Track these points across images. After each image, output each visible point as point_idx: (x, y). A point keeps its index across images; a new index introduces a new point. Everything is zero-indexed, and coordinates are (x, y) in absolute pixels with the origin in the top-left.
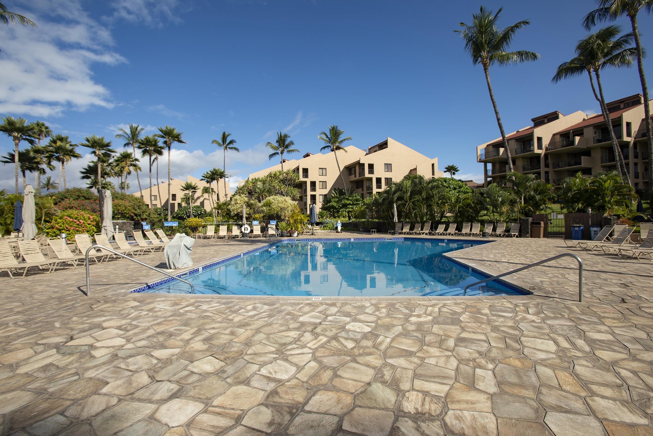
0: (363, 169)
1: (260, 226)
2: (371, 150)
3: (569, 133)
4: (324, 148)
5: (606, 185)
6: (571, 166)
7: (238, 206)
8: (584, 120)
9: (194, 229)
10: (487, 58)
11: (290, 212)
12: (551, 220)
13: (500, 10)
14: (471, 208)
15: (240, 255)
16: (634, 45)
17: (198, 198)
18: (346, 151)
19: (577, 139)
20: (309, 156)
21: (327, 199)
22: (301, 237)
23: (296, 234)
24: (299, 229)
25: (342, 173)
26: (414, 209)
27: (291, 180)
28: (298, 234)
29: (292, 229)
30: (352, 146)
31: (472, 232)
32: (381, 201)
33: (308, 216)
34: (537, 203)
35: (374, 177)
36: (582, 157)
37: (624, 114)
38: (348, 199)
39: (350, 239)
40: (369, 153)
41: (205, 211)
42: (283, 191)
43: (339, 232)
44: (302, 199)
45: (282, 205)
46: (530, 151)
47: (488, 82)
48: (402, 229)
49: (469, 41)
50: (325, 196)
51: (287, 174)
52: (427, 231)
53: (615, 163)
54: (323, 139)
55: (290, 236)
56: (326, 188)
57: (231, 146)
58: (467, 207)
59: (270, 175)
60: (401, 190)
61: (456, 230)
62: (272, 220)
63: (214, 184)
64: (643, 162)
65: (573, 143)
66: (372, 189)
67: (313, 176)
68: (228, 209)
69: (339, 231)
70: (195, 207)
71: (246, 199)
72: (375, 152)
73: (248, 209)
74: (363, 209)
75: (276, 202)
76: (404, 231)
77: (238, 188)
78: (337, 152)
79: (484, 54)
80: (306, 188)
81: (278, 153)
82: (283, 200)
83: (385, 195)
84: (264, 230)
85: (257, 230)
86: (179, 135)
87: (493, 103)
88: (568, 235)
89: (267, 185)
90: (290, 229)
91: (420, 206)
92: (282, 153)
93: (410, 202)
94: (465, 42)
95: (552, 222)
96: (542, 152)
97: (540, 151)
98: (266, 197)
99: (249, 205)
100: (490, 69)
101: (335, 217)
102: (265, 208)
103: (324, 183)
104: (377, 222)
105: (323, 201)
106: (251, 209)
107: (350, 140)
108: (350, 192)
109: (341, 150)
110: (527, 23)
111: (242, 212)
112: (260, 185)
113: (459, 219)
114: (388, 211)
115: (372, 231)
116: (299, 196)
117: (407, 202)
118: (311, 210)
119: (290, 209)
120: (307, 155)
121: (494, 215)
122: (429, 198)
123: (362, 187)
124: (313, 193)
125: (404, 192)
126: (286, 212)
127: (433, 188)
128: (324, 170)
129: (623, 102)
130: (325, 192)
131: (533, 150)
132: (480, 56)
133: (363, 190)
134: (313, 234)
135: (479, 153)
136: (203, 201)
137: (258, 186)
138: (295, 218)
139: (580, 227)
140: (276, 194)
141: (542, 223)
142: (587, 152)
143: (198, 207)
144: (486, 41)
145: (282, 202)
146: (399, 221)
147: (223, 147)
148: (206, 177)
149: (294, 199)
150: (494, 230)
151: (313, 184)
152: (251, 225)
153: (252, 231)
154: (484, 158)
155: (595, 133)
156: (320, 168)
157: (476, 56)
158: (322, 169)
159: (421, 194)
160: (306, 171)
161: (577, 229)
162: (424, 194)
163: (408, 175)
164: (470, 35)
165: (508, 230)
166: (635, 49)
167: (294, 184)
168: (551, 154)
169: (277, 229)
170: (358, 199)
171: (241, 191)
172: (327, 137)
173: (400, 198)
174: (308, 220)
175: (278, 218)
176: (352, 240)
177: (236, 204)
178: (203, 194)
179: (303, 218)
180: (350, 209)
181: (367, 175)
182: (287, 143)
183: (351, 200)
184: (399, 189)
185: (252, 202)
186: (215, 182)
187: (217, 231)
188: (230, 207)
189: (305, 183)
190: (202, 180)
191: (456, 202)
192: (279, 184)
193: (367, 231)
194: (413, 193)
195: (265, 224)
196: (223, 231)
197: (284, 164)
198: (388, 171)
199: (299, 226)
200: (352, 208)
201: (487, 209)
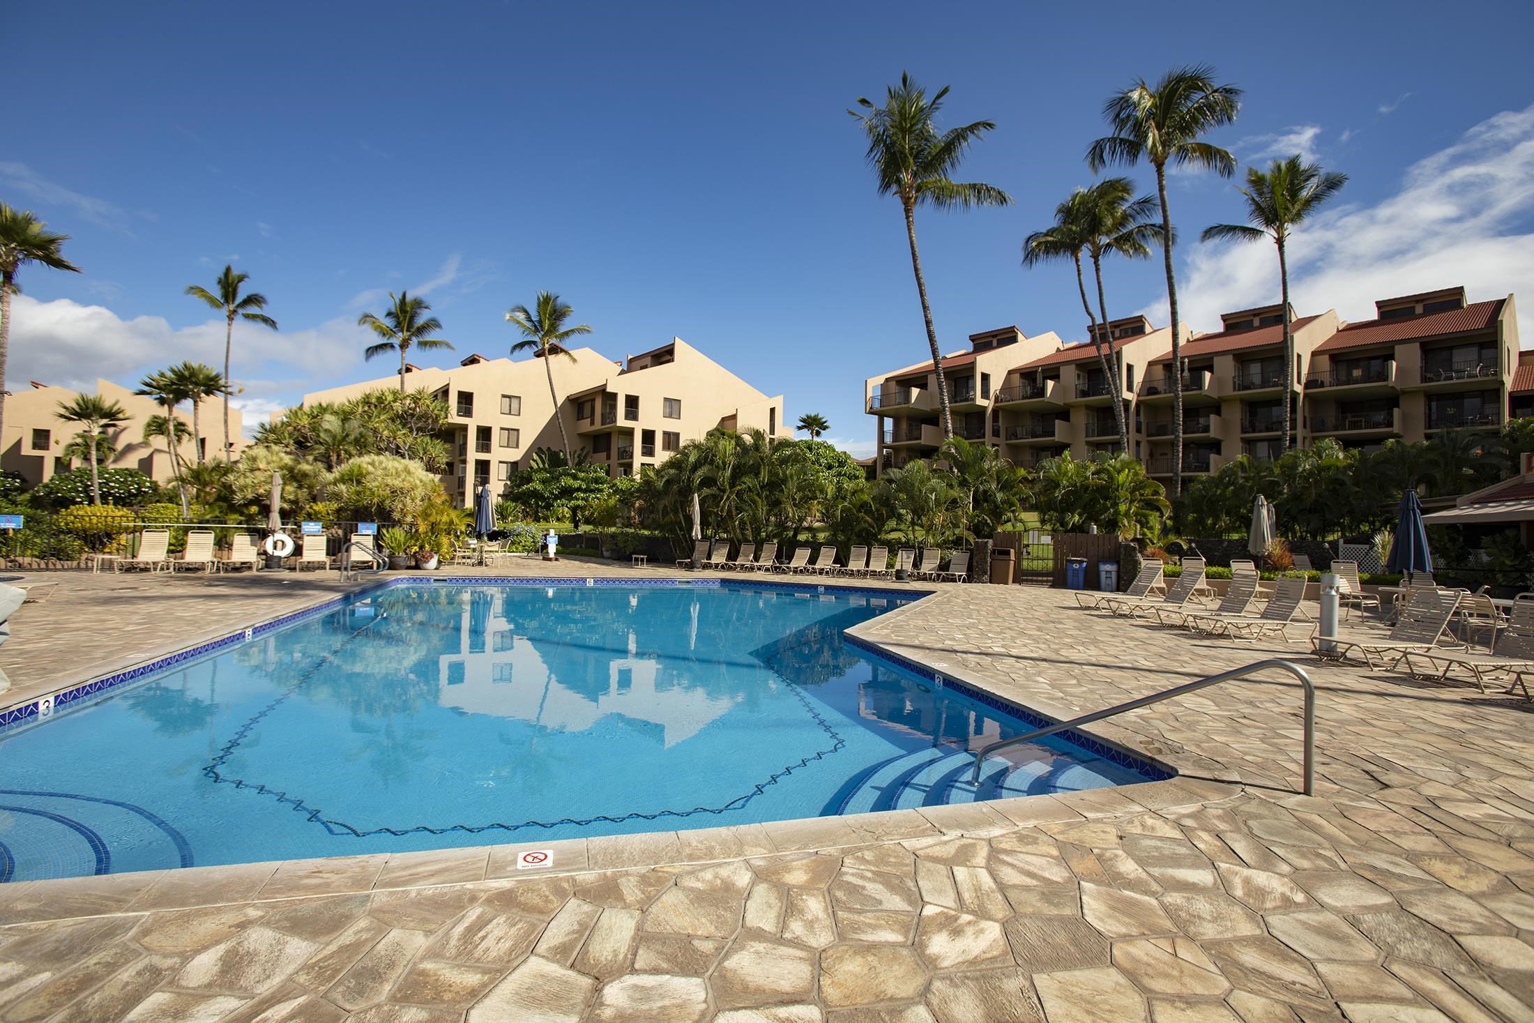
0: (614, 407)
1: (325, 538)
2: (634, 364)
3: (1036, 371)
4: (521, 345)
5: (1121, 478)
6: (1037, 437)
7: (260, 476)
8: (1058, 350)
9: (97, 539)
10: (911, 187)
11: (418, 502)
12: (1028, 545)
13: (945, 91)
14: (868, 511)
15: (242, 635)
16: (1158, 219)
17: (129, 448)
18: (574, 360)
19: (1050, 384)
20: (478, 362)
21: (517, 472)
22: (447, 571)
23: (433, 563)
24: (444, 549)
25: (560, 411)
26: (739, 510)
27: (425, 416)
28: (440, 562)
29: (421, 547)
30: (587, 349)
31: (871, 568)
32: (660, 484)
33: (470, 515)
34: (997, 507)
35: (638, 427)
36: (1057, 422)
37: (1125, 348)
38: (575, 477)
39: (584, 580)
40: (629, 370)
41: (155, 486)
42: (401, 445)
43: (550, 560)
44: (451, 472)
45: (397, 483)
46: (967, 400)
47: (911, 238)
48: (709, 557)
49: (876, 143)
50: (514, 465)
51: (416, 399)
52: (769, 564)
53: (1118, 437)
54: (518, 322)
55: (417, 567)
56: (517, 446)
57: (253, 310)
58: (859, 511)
59: (366, 401)
60: (712, 462)
61: (834, 562)
62: (364, 520)
63: (183, 410)
64: (1148, 441)
65: (1042, 392)
66: (631, 457)
67: (486, 413)
68: (224, 485)
69: (552, 555)
70: (117, 472)
71: (287, 460)
72: (642, 368)
73: (289, 488)
74: (612, 502)
75: (380, 472)
76: (714, 560)
77: (262, 426)
78: (552, 358)
79: (906, 177)
80: (465, 443)
81: (392, 346)
82: (400, 467)
83: (672, 471)
84: (336, 547)
85: (315, 549)
86: (52, 241)
87: (920, 285)
88: (1059, 579)
89: (354, 425)
90: (416, 549)
91: (755, 502)
92: (404, 345)
93: (731, 493)
94: (868, 143)
95: (1030, 549)
96: (988, 404)
97: (984, 403)
98: (351, 456)
99: (293, 476)
100: (917, 211)
101: (537, 520)
102: (343, 487)
103: (513, 435)
104: (647, 537)
105: (509, 478)
106: (300, 487)
107: (586, 335)
108: (577, 460)
109: (562, 356)
110: (990, 125)
111: (269, 494)
112: (331, 423)
113: (841, 537)
114: (676, 513)
115: (637, 559)
116: (445, 460)
117: (724, 491)
118: (479, 499)
119: (419, 493)
120: (473, 361)
121: (914, 531)
122: (776, 484)
123: (608, 450)
124: (483, 456)
125: (718, 467)
126: (408, 501)
127: (784, 461)
128: (515, 403)
129: (1119, 326)
130: (515, 455)
131: (974, 400)
132: (898, 181)
133: (608, 458)
134: (480, 563)
135: (870, 394)
136: (151, 456)
137: (326, 426)
138: (432, 519)
139: (1083, 562)
140: (380, 451)
141: (1012, 551)
142: (1064, 413)
143: (130, 473)
144: (911, 148)
145: (398, 474)
146: (704, 537)
147: (225, 311)
148: (158, 388)
149: (430, 468)
150: (916, 565)
151: (484, 434)
152: (297, 535)
153: (298, 550)
154: (877, 405)
155: (1079, 376)
156: (504, 396)
157: (889, 176)
158: (509, 397)
159: (757, 474)
160: (466, 400)
161: (1076, 566)
162: (764, 476)
163: (717, 429)
164: (881, 130)
165: (944, 566)
166: (1160, 227)
167: (432, 429)
168: (1004, 409)
169: (379, 548)
170: (600, 478)
171: (272, 437)
172: (529, 319)
173: (708, 482)
174: (468, 525)
175: (383, 516)
176: (590, 583)
177: (252, 470)
178: (147, 435)
179: (456, 520)
180: (580, 502)
181: (621, 421)
182: (420, 321)
183: (582, 480)
184: (706, 458)
185: (305, 467)
186: (188, 403)
187: (177, 547)
188: (231, 477)
189: (464, 428)
190: (142, 393)
191: (836, 498)
192: (392, 426)
193: (623, 556)
194: (738, 472)
195: (340, 532)
196: (200, 549)
197: (407, 376)
198: (670, 416)
199: (445, 540)
200: (586, 499)
201: (900, 518)
